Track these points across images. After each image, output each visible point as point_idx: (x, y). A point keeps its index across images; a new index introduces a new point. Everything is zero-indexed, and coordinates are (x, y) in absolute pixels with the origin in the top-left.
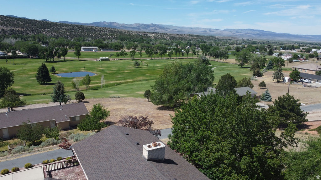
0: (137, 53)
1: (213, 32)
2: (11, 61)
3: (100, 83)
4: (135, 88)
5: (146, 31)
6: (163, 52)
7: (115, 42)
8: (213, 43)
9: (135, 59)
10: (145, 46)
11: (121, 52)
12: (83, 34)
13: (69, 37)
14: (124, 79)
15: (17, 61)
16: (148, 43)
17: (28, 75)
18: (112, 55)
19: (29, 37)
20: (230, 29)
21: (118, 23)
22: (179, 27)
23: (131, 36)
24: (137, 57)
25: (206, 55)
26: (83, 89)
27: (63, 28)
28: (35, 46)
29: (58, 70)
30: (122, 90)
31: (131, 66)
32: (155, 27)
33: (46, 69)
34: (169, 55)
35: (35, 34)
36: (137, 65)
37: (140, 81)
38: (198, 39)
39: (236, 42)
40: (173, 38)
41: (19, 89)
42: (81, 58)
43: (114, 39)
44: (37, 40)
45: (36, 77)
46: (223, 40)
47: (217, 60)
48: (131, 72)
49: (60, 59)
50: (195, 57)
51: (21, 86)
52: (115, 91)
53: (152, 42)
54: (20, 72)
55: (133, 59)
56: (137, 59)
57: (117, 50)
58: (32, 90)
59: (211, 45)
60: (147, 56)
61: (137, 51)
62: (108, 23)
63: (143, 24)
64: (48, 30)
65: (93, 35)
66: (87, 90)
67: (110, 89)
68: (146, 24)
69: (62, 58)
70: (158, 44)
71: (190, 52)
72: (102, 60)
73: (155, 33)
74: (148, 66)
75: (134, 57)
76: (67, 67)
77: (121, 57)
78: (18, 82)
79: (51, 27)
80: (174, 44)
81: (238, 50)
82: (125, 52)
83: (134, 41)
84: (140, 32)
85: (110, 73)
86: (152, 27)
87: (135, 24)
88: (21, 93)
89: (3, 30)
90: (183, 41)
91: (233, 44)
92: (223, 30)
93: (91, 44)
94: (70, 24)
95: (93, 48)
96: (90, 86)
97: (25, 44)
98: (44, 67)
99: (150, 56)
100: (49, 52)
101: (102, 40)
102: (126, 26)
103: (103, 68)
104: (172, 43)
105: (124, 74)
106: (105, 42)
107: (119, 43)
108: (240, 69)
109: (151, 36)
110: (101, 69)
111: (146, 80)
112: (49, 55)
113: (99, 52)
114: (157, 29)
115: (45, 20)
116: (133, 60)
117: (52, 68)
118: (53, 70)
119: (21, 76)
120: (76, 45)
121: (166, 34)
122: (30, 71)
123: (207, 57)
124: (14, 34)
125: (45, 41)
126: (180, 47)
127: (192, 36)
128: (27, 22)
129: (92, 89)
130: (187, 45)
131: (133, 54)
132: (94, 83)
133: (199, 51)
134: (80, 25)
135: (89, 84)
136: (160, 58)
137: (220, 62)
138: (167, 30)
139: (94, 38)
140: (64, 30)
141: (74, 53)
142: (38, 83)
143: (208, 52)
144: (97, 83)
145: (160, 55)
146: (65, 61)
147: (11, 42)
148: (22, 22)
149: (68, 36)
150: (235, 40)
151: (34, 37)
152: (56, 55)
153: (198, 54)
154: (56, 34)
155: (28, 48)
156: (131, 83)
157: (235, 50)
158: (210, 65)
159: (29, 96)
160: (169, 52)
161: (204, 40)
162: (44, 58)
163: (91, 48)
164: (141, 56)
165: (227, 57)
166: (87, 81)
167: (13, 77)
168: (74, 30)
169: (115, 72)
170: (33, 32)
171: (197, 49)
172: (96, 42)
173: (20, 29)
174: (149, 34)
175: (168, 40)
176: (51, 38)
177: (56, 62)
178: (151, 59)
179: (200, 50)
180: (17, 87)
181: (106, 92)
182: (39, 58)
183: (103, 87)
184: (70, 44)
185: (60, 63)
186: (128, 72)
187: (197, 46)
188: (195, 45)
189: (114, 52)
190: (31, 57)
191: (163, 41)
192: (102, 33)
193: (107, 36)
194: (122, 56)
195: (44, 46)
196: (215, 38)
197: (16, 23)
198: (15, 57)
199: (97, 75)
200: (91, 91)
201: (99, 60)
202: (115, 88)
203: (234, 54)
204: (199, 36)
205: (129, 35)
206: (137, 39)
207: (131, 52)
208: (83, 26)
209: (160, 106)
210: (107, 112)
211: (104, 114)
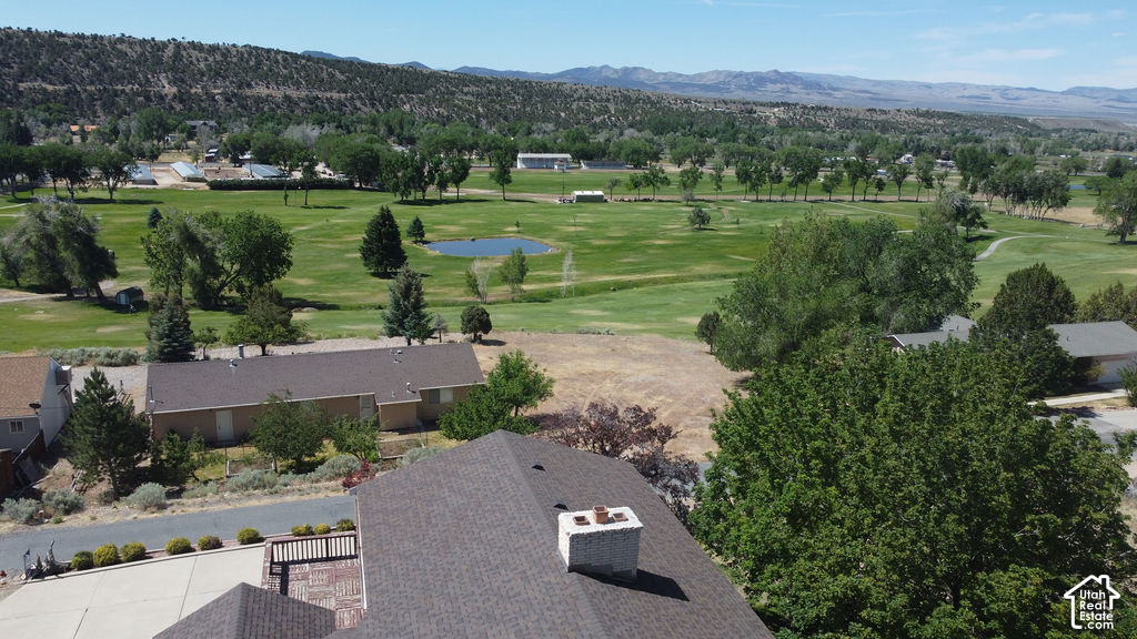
0: (706, 178)
1: (1017, 99)
2: (297, 197)
3: (560, 279)
4: (678, 303)
5: (749, 97)
6: (803, 176)
7: (632, 137)
8: (1012, 145)
9: (696, 197)
10: (740, 153)
11: (647, 172)
12: (528, 109)
13: (484, 122)
14: (647, 271)
15: (317, 197)
16: (751, 140)
17: (341, 243)
18: (615, 183)
19: (360, 121)
20: (1092, 89)
21: (650, 70)
22: (878, 84)
23: (693, 115)
24: (704, 192)
25: (974, 190)
26: (501, 298)
27: (466, 89)
28: (372, 150)
29: (431, 231)
30: (631, 309)
31: (675, 221)
32: (787, 83)
33: (394, 226)
34: (827, 189)
35: (378, 111)
36: (701, 219)
37: (702, 278)
38: (949, 126)
39: (1111, 142)
40: (851, 123)
41: (306, 288)
42: (512, 191)
43: (631, 126)
44: (383, 130)
45: (361, 250)
46: (1058, 131)
47: (1018, 210)
48: (674, 246)
49: (444, 194)
50: (929, 198)
51: (316, 278)
52: (606, 309)
53: (768, 138)
54: (318, 232)
55: (690, 200)
56: (705, 198)
57: (636, 167)
58: (344, 294)
59: (1004, 151)
60: (743, 188)
61: (707, 170)
62: (616, 71)
63: (740, 75)
64: (419, 98)
65: (563, 114)
66: (513, 301)
67: (590, 301)
68: (752, 74)
69: (451, 192)
70: (789, 144)
71: (911, 178)
72: (581, 199)
73: (784, 104)
74: (740, 226)
75: (695, 192)
76: (463, 222)
77: (646, 193)
78: (309, 264)
79: (428, 88)
80: (852, 146)
81: (1116, 170)
82: (661, 175)
83: (702, 136)
84: (725, 103)
85: (599, 247)
86: (774, 82)
87: (713, 72)
88: (310, 300)
89: (287, 98)
90: (887, 136)
91: (1100, 147)
92: (1062, 93)
93: (549, 145)
94: (488, 77)
95: (555, 159)
96: (525, 287)
97: (343, 143)
98: (386, 218)
99: (754, 187)
100: (409, 169)
101: (591, 130)
102: (680, 79)
103: (579, 229)
104: (845, 141)
105: (650, 251)
106: (601, 138)
107: (646, 140)
108: (1111, 249)
109: (767, 118)
110: (573, 232)
111: (724, 276)
112: (412, 179)
113: (574, 172)
114: (793, 88)
115: (411, 65)
116: (690, 203)
117: (415, 223)
118: (418, 230)
119: (320, 245)
120: (500, 148)
121: (826, 109)
122: (349, 231)
123: (977, 196)
124: (317, 112)
125: (406, 133)
126: (873, 159)
127: (927, 114)
128: (359, 74)
129: (533, 298)
130: (901, 149)
131: (690, 181)
132: (541, 280)
133: (946, 174)
134: (522, 79)
135: (521, 281)
136: (791, 198)
137: (1031, 218)
138: (830, 95)
139: (566, 124)
140: (469, 98)
141: (491, 174)
142: (364, 269)
143: (985, 176)
144: (551, 280)
145: (791, 185)
146: (459, 201)
147: (306, 137)
148: (342, 73)
149: (478, 115)
150: (1111, 130)
151: (374, 123)
152: (432, 181)
153: (943, 187)
154: (442, 110)
155: (349, 156)
156: (670, 285)
157: (1103, 171)
158: (986, 227)
159: (330, 312)
160: (826, 177)
161: (978, 131)
162: (395, 189)
163: (547, 160)
164: (720, 188)
165: (1061, 198)
166: (514, 272)
167: (289, 249)
168: (499, 95)
169: (619, 242)
170: (373, 105)
171: (943, 165)
172: (567, 138)
173: (335, 95)
174: (758, 109)
175: (829, 133)
176: (425, 123)
177: (431, 203)
178: (757, 201)
179: (954, 171)
180: (302, 282)
181: (576, 312)
182: (382, 189)
183: (571, 292)
184: (481, 143)
185: (444, 206)
186: (663, 247)
187: (943, 153)
188: (936, 152)
189: (626, 173)
190: (357, 185)
191: (810, 133)
192: (593, 107)
193: (609, 118)
194: (651, 187)
195: (399, 149)
196: (1024, 122)
197: (325, 75)
198: (313, 184)
199: (556, 252)
200: (524, 307)
201: (571, 202)
202: (607, 299)
203: (1095, 187)
204: (957, 115)
205: (687, 112)
206: (712, 129)
207: (684, 173)
208: (530, 82)
209: (748, 373)
210: (545, 382)
211: (534, 389)
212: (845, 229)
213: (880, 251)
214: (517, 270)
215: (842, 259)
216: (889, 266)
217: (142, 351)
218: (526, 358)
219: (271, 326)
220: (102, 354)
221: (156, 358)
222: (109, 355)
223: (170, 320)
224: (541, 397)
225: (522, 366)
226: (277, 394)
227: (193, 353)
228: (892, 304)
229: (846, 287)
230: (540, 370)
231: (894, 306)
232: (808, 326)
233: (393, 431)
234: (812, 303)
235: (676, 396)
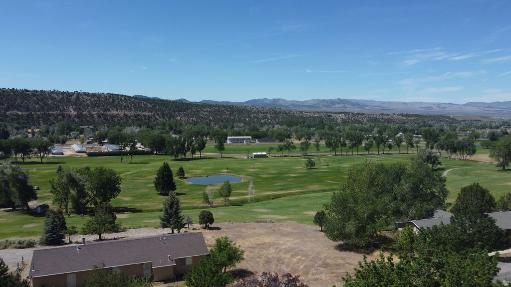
0: (312, 145)
1: (445, 108)
2: (127, 159)
3: (247, 194)
4: (303, 205)
5: (329, 110)
6: (356, 144)
7: (278, 128)
8: (445, 127)
9: (308, 154)
10: (327, 134)
11: (286, 143)
12: (232, 117)
13: (213, 123)
14: (287, 189)
15: (136, 158)
17: (146, 180)
18: (271, 149)
19: (157, 124)
20: (476, 103)
21: (285, 100)
22: (384, 103)
23: (304, 118)
24: (311, 152)
25: (432, 148)
26: (219, 204)
27: (204, 110)
28: (162, 137)
29: (187, 173)
30: (281, 208)
31: (299, 166)
32: (344, 104)
33: (170, 171)
34: (367, 149)
35: (166, 120)
36: (311, 164)
37: (314, 192)
38: (417, 120)
39: (488, 125)
40: (373, 120)
41: (128, 202)
42: (225, 153)
43: (277, 124)
44: (167, 128)
45: (155, 183)
46: (464, 121)
47: (453, 156)
48: (300, 176)
49: (194, 156)
50: (413, 152)
51: (133, 197)
52: (269, 208)
53: (338, 127)
54: (136, 175)
55: (305, 155)
56: (312, 154)
57: (280, 141)
58: (145, 204)
59: (442, 130)
60: (329, 149)
61: (312, 142)
62: (270, 100)
63: (324, 100)
64: (184, 114)
65: (247, 119)
66: (225, 205)
67: (261, 205)
68: (329, 100)
69: (197, 155)
70: (348, 129)
71: (404, 143)
72: (256, 156)
73: (344, 113)
74: (329, 166)
75: (308, 151)
76: (202, 168)
77: (286, 153)
78: (130, 190)
79: (188, 109)
80: (376, 130)
81: (493, 137)
82: (292, 145)
83: (309, 127)
84: (318, 112)
85: (265, 178)
86: (339, 103)
87: (312, 100)
88: (129, 207)
89: (126, 115)
90: (390, 125)
91: (484, 127)
92: (464, 105)
93: (241, 133)
94: (214, 104)
95: (244, 139)
96: (231, 198)
97: (149, 134)
98: (166, 168)
99: (334, 149)
100: (178, 145)
101: (260, 125)
102: (298, 103)
103: (256, 170)
104: (372, 128)
105: (289, 180)
106: (264, 129)
107: (285, 130)
108: (500, 172)
109: (337, 118)
110: (253, 172)
111: (324, 191)
112: (180, 149)
113: (253, 144)
114: (347, 106)
115: (180, 100)
116: (305, 157)
117: (180, 169)
118: (181, 172)
119: (137, 181)
120: (220, 134)
121: (362, 114)
122: (149, 174)
123: (434, 151)
124: (138, 121)
125: (178, 129)
126: (385, 135)
127: (407, 115)
128: (158, 104)
129: (234, 204)
130: (397, 131)
132: (238, 195)
133: (419, 141)
134: (229, 105)
135: (229, 196)
136: (350, 153)
137: (460, 159)
138: (363, 108)
139: (249, 123)
140: (206, 113)
141: (215, 146)
142: (156, 192)
143: (436, 142)
144: (243, 194)
145: (351, 148)
146: (201, 158)
147: (133, 132)
148: (150, 104)
149: (210, 121)
150: (488, 120)
151: (164, 125)
152: (189, 150)
153: (417, 147)
154: (194, 119)
155: (151, 140)
156: (299, 196)
157: (487, 137)
158: (441, 165)
159: (138, 213)
160: (366, 144)
161: (429, 122)
162: (172, 154)
163: (241, 139)
164: (318, 150)
165: (472, 151)
166: (226, 191)
167: (119, 184)
168: (219, 112)
169: (274, 176)
170: (163, 117)
171: (416, 137)
172: (249, 129)
173: (147, 113)
174: (333, 115)
175: (365, 124)
176: (187, 125)
177: (188, 160)
178: (336, 155)
179: (422, 139)
180: (126, 199)
181: (255, 210)
182: (166, 154)
183: (252, 200)
184: (211, 132)
185: (194, 161)
186: (295, 177)
187: (416, 132)
188: (413, 131)
189: (276, 144)
190: (155, 153)
191: (356, 125)
192: (260, 116)
193: (268, 120)
194: (288, 150)
195: (174, 136)
196: (449, 118)
198: (134, 152)
199: (245, 181)
200: (230, 208)
201: (252, 157)
202: (270, 203)
203: (486, 145)
204: (420, 116)
205: (302, 117)
206: (313, 124)
207: (302, 143)
208: (233, 106)
210: (239, 253)
211: (234, 256)
212: (382, 169)
213: (400, 179)
214: (227, 191)
215: (384, 185)
217: (37, 239)
218: (230, 240)
219: (104, 224)
220: (17, 242)
221: (44, 243)
222: (20, 243)
223: (53, 223)
224: (237, 261)
225: (228, 244)
227: (64, 240)
230: (237, 246)
233: (161, 281)
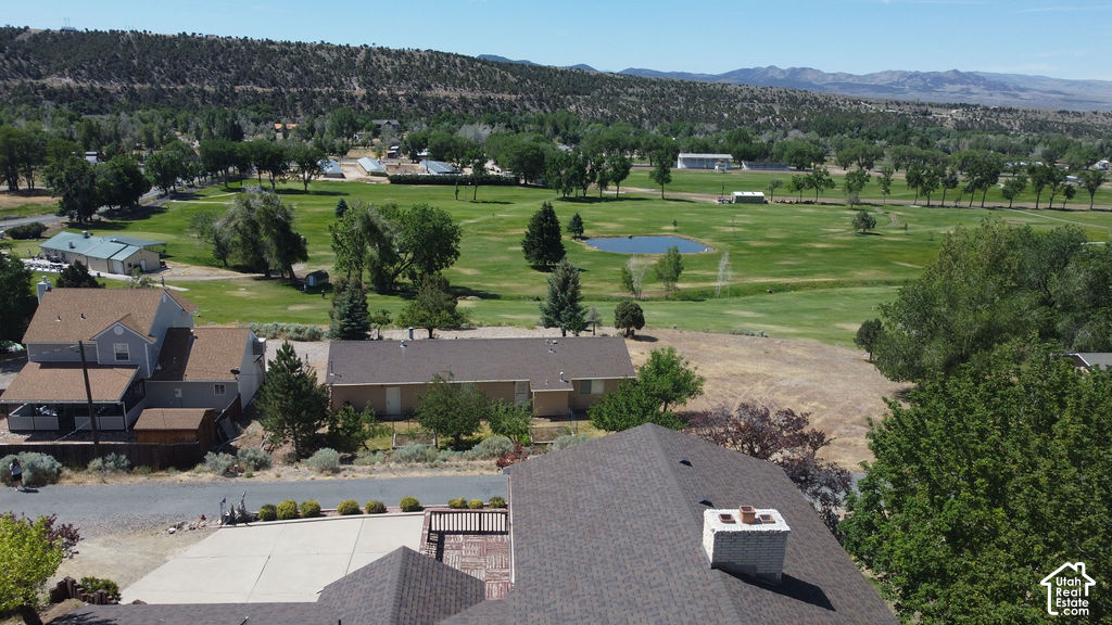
0: (873, 181)
2: (467, 192)
3: (715, 279)
4: (839, 309)
5: (925, 98)
6: (982, 181)
7: (796, 139)
9: (862, 201)
10: (912, 156)
11: (811, 174)
12: (691, 110)
13: (647, 122)
14: (804, 274)
15: (485, 192)
16: (925, 143)
17: (505, 236)
18: (777, 184)
19: (528, 121)
21: (819, 71)
22: (1074, 83)
23: (862, 117)
24: (870, 195)
26: (655, 295)
27: (630, 91)
28: (538, 149)
29: (591, 228)
30: (786, 312)
31: (839, 225)
32: (966, 83)
33: (555, 222)
35: (545, 112)
36: (866, 223)
37: (865, 284)
40: (1038, 126)
41: (471, 278)
42: (671, 190)
43: (796, 127)
44: (549, 130)
45: (525, 244)
48: (834, 250)
49: (605, 192)
51: (481, 269)
52: (761, 312)
53: (943, 141)
54: (485, 226)
55: (855, 203)
56: (872, 201)
57: (799, 169)
58: (505, 285)
60: (913, 192)
61: (875, 173)
62: (783, 72)
63: (916, 75)
64: (586, 100)
65: (726, 115)
66: (667, 298)
67: (743, 302)
68: (929, 74)
69: (611, 190)
70: (966, 146)
71: (1107, 186)
72: (740, 200)
73: (963, 106)
74: (909, 231)
75: (861, 195)
76: (621, 219)
77: (809, 195)
78: (475, 255)
79: (594, 89)
80: (1039, 150)
82: (825, 177)
83: (871, 138)
84: (898, 104)
85: (755, 248)
86: (952, 82)
87: (886, 73)
88: (474, 289)
89: (463, 99)
90: (1080, 140)
93: (711, 146)
94: (653, 78)
95: (716, 160)
96: (679, 285)
97: (512, 141)
98: (548, 214)
99: (925, 192)
100: (572, 168)
101: (754, 130)
102: (850, 80)
103: (737, 229)
104: (1030, 146)
105: (811, 255)
106: (764, 139)
107: (811, 142)
109: (944, 120)
110: (730, 233)
111: (889, 283)
112: (574, 177)
113: (734, 173)
114: (974, 89)
115: (579, 68)
116: (854, 206)
117: (575, 219)
118: (577, 226)
119: (486, 238)
120: (662, 148)
121: (1010, 110)
122: (512, 226)
124: (488, 112)
125: (570, 133)
126: (1062, 164)
128: (530, 76)
129: (686, 297)
130: (1096, 154)
131: (856, 183)
132: (695, 279)
134: (686, 80)
135: (675, 280)
136: (967, 204)
138: (1016, 96)
139: (728, 125)
140: (633, 98)
141: (651, 172)
142: (525, 262)
144: (706, 279)
145: (966, 190)
146: (619, 199)
147: (478, 136)
148: (514, 75)
149: (642, 116)
151: (541, 123)
152: (593, 179)
154: (606, 111)
155: (517, 154)
156: (829, 290)
159: (492, 301)
160: (1007, 183)
162: (558, 187)
163: (708, 160)
164: (888, 191)
166: (669, 270)
167: (458, 241)
168: (663, 96)
169: (777, 244)
170: (541, 106)
172: (729, 138)
173: (506, 96)
174: (934, 110)
175: (1013, 136)
176: (590, 123)
177: (592, 200)
178: (928, 206)
180: (468, 272)
181: (729, 312)
182: (545, 186)
183: (724, 293)
184: (642, 143)
185: (604, 204)
186: (824, 250)
189: (788, 175)
190: (523, 182)
191: (990, 136)
192: (757, 107)
193: (773, 118)
194: (814, 189)
195: (563, 148)
197: (498, 78)
198: (482, 180)
199: (712, 251)
200: (678, 305)
201: (730, 202)
202: (764, 301)
205: (856, 114)
206: (882, 131)
207: (850, 175)
208: (694, 83)
209: (909, 385)
210: (695, 380)
211: (684, 386)
212: (1027, 238)
213: (1066, 264)
214: (673, 269)
215: (1021, 269)
216: (1077, 279)
217: (326, 328)
218: (677, 355)
219: (439, 311)
220: (292, 329)
221: (337, 336)
222: (298, 331)
223: (351, 302)
224: (690, 395)
225: (673, 363)
226: (441, 374)
227: (369, 333)
228: (1077, 320)
229: (1024, 299)
230: (690, 367)
231: (1079, 322)
232: (978, 339)
233: (545, 417)
234: (985, 315)
235: (831, 404)
